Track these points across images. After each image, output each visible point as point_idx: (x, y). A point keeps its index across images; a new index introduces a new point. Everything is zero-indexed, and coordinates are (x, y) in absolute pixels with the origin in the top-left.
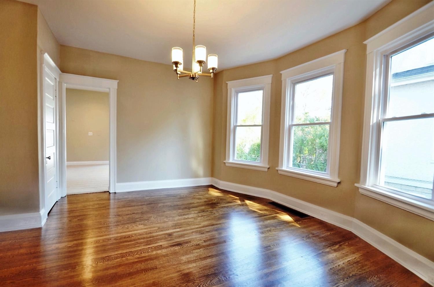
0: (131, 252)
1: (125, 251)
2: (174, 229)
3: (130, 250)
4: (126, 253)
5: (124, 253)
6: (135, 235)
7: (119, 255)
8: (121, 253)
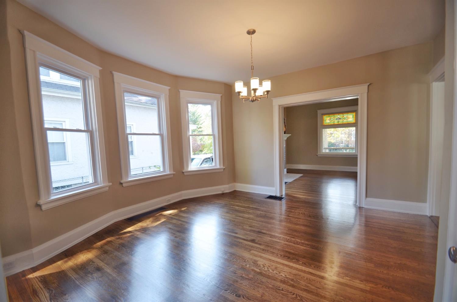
0: (294, 244)
1: (299, 246)
2: (242, 243)
3: (294, 245)
4: (298, 245)
5: (300, 245)
6: (278, 255)
7: (305, 245)
8: (302, 246)
